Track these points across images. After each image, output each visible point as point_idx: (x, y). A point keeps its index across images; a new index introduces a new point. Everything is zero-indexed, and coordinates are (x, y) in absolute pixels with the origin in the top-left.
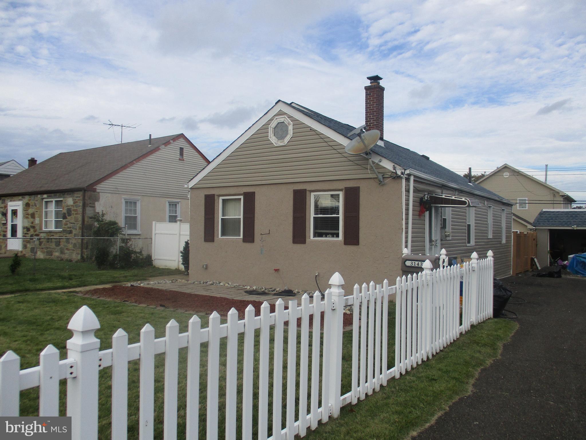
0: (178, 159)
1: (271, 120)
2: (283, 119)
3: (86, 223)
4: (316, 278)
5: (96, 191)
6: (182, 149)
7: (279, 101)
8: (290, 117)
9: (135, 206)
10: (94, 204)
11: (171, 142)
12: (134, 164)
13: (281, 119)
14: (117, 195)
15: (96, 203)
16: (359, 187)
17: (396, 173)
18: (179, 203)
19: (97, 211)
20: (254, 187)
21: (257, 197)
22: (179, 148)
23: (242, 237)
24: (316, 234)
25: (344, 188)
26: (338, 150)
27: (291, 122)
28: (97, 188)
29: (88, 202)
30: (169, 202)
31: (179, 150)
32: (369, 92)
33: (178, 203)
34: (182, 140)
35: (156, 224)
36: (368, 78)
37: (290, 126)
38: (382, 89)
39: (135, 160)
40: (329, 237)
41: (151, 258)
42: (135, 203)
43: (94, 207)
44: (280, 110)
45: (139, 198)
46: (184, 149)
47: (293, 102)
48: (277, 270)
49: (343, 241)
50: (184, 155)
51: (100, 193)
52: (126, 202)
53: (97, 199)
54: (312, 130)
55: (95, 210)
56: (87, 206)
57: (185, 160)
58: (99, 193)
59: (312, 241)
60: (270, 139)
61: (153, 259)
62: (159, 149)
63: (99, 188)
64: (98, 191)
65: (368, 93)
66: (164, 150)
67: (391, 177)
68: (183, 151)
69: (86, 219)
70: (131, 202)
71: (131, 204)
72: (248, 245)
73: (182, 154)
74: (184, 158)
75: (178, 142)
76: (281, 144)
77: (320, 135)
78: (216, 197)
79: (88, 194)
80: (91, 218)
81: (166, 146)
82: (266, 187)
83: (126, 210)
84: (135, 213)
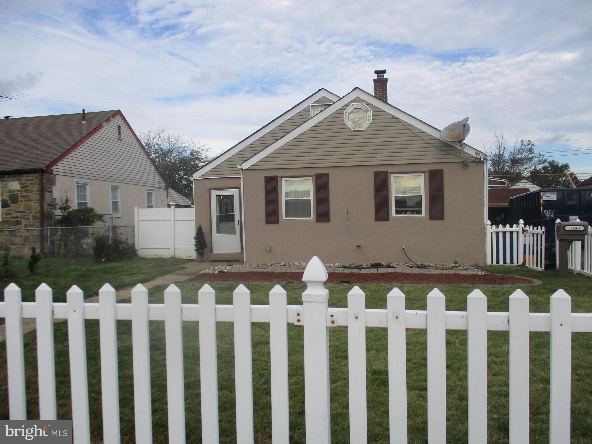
0: (117, 138)
1: (347, 105)
2: (361, 105)
3: (45, 211)
4: (404, 250)
5: (52, 173)
6: (119, 127)
7: (357, 88)
8: (368, 104)
9: (85, 192)
10: (51, 188)
11: (111, 118)
12: (83, 142)
13: (359, 105)
14: (70, 178)
15: (53, 187)
16: (442, 170)
17: (480, 159)
18: (120, 188)
19: (54, 197)
20: (328, 169)
21: (331, 179)
22: (117, 126)
23: (313, 216)
24: (397, 212)
25: (428, 171)
26: (421, 137)
27: (370, 109)
28: (54, 170)
29: (46, 186)
30: (112, 187)
31: (117, 128)
32: (378, 85)
33: (118, 187)
34: (119, 117)
35: (138, 209)
36: (376, 72)
37: (369, 112)
39: (84, 138)
40: (409, 214)
41: (134, 247)
42: (85, 187)
43: (51, 192)
44: (358, 97)
45: (88, 181)
46: (121, 128)
48: (358, 247)
49: (428, 216)
50: (122, 135)
51: (57, 176)
52: (78, 186)
53: (53, 183)
54: (393, 117)
55: (52, 196)
56: (46, 192)
57: (123, 139)
58: (55, 175)
59: (396, 218)
60: (346, 123)
61: (137, 247)
62: (102, 126)
63: (57, 168)
64: (55, 173)
66: (106, 127)
67: (475, 162)
68: (118, 131)
69: (45, 206)
70: (81, 186)
71: (81, 187)
72: (323, 225)
73: (119, 133)
74: (122, 137)
75: (116, 119)
76: (359, 129)
77: (403, 123)
78: (279, 179)
79: (46, 176)
80: (49, 205)
81: (107, 123)
82: (342, 169)
83: (78, 195)
84: (85, 199)
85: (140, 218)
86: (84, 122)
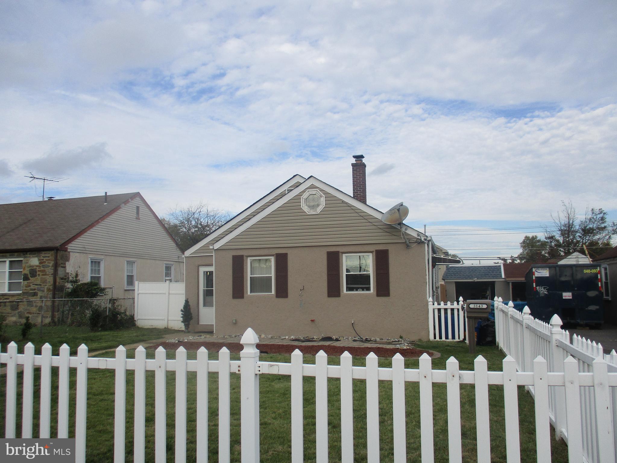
0: (135, 217)
1: (304, 192)
2: (316, 192)
3: (57, 284)
4: (353, 325)
5: (67, 251)
6: (138, 208)
7: (311, 176)
8: (322, 190)
9: (99, 266)
10: (65, 264)
11: (130, 200)
12: (99, 222)
13: (313, 191)
14: (85, 254)
15: (67, 263)
16: (388, 250)
17: (421, 240)
18: (136, 263)
19: (67, 272)
20: (287, 249)
21: (290, 258)
22: (136, 207)
23: (273, 292)
24: (349, 289)
25: (375, 250)
26: (368, 220)
27: (323, 195)
28: (69, 248)
29: (60, 262)
30: (127, 262)
31: (136, 209)
33: (134, 262)
34: (138, 199)
35: (139, 284)
36: (354, 157)
37: (322, 198)
38: (364, 166)
39: (100, 219)
40: (360, 290)
41: (134, 318)
42: (99, 263)
43: (65, 267)
44: (312, 184)
45: (102, 257)
46: (140, 208)
47: (297, 175)
48: (312, 321)
49: (375, 293)
50: (140, 214)
51: (71, 253)
52: (92, 262)
53: (67, 259)
54: (343, 202)
55: (65, 271)
56: (59, 267)
57: (141, 219)
58: (69, 252)
59: (346, 295)
60: (302, 208)
61: (136, 319)
62: (120, 208)
63: (70, 247)
64: (69, 250)
65: (355, 169)
66: (124, 208)
67: (416, 242)
68: (139, 210)
69: (58, 280)
70: (95, 262)
71: (96, 263)
72: (282, 300)
73: (138, 213)
74: (140, 216)
75: (135, 200)
76: (314, 213)
77: (352, 207)
78: (245, 258)
79: (60, 253)
80: (62, 279)
81: (125, 204)
82: (299, 249)
83: (92, 270)
84: (99, 273)
85: (140, 292)
86: (106, 204)
